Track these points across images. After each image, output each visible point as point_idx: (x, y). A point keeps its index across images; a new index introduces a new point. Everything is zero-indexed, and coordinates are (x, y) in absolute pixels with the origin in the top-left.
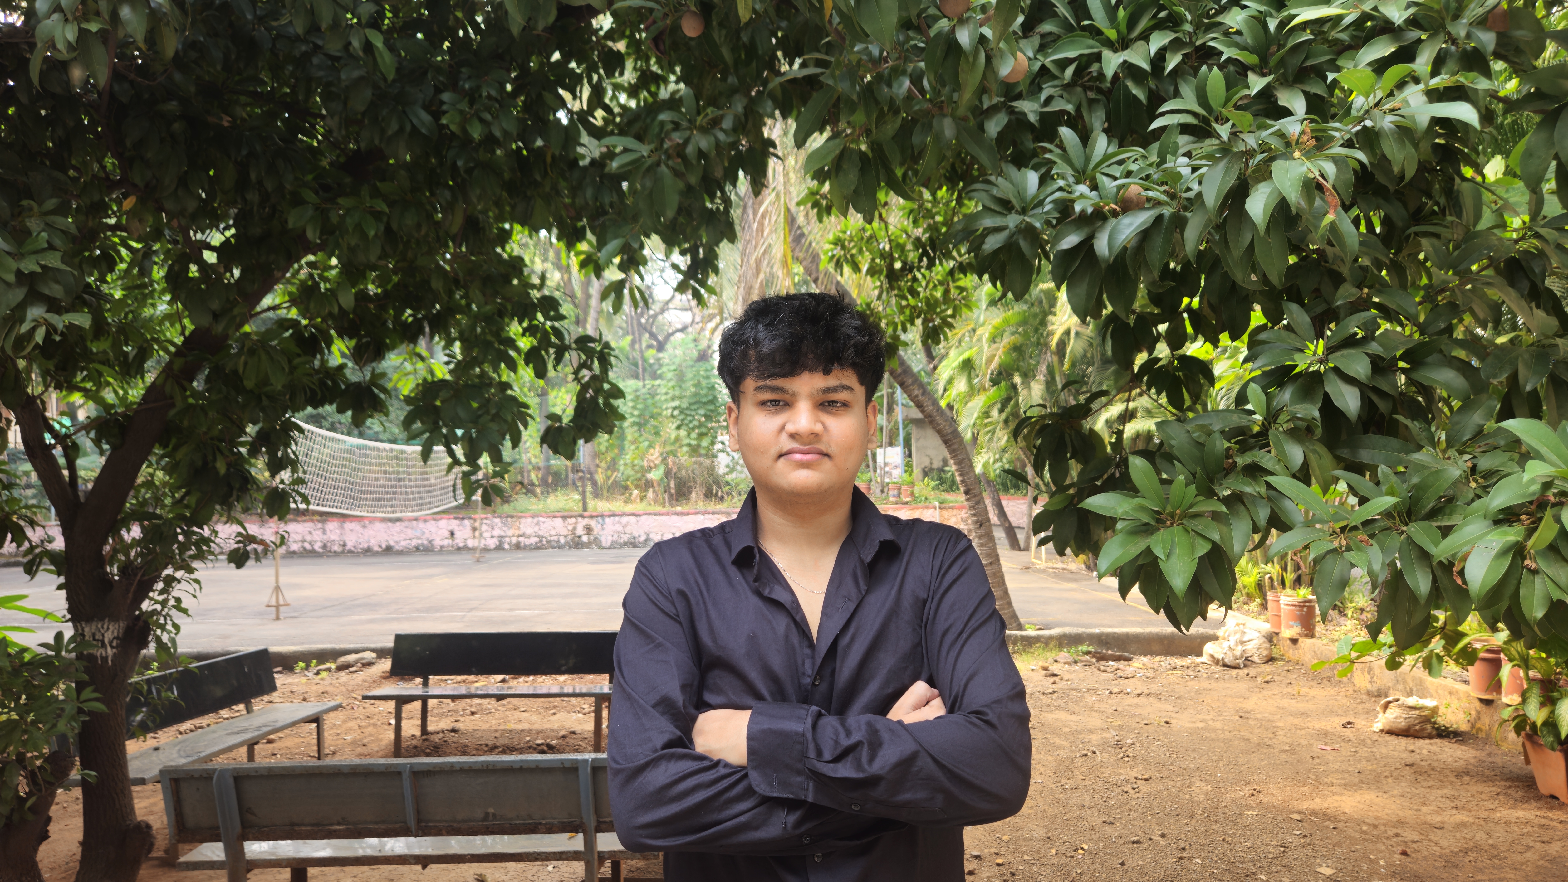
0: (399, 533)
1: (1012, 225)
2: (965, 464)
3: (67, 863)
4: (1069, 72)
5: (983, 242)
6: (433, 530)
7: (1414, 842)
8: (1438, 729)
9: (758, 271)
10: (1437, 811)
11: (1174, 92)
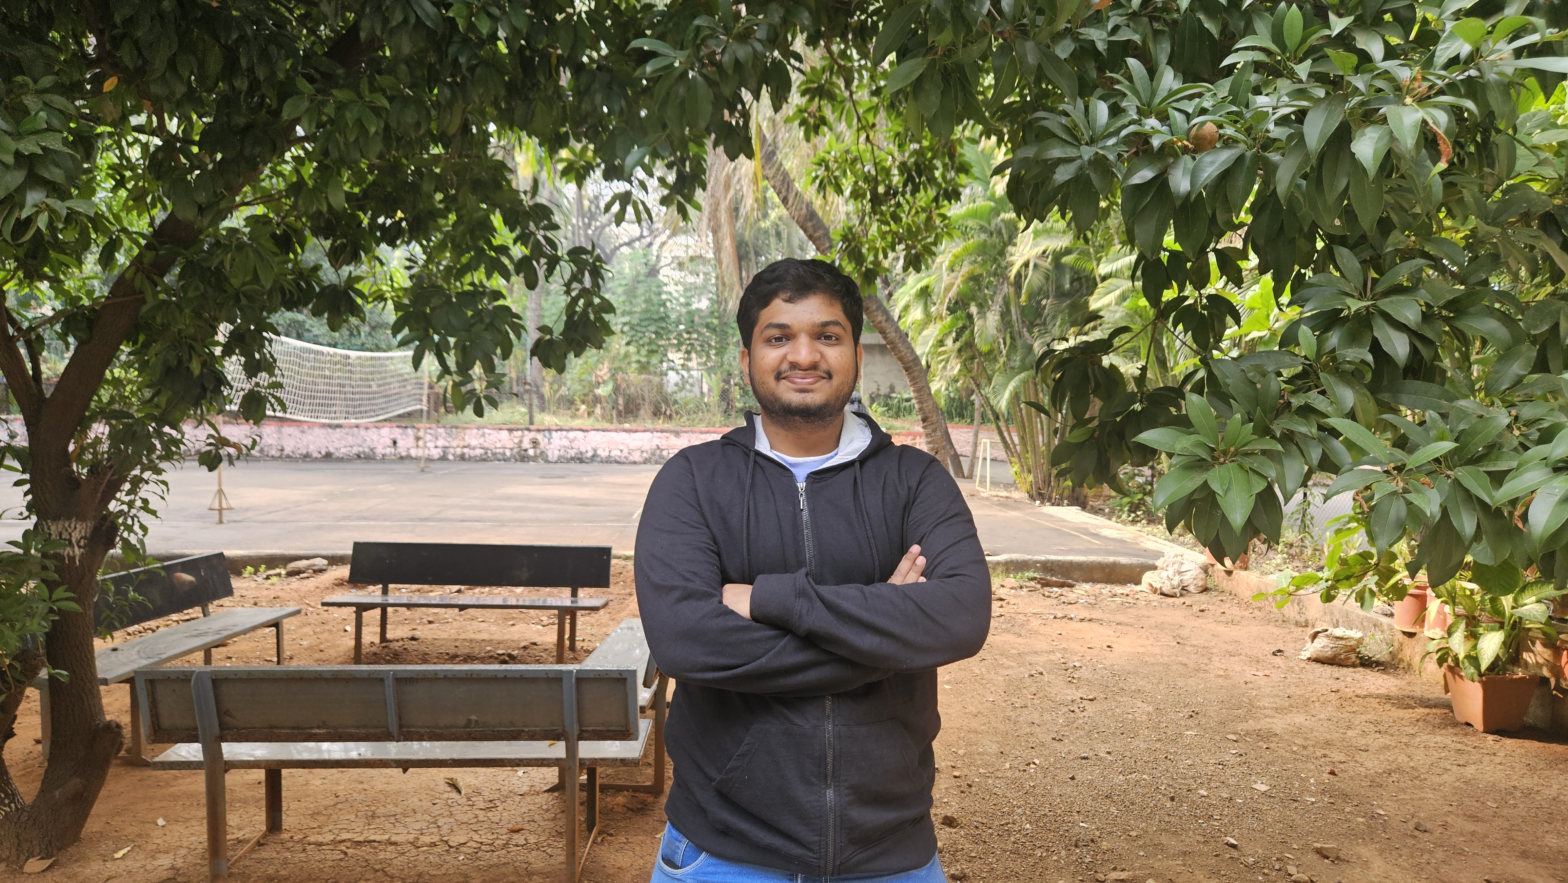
0: (339, 440)
1: (1085, 157)
2: (922, 389)
3: (25, 761)
5: (1053, 173)
6: (375, 438)
7: (1341, 763)
8: (1361, 658)
9: (727, 186)
10: (1362, 736)
11: (1249, 30)
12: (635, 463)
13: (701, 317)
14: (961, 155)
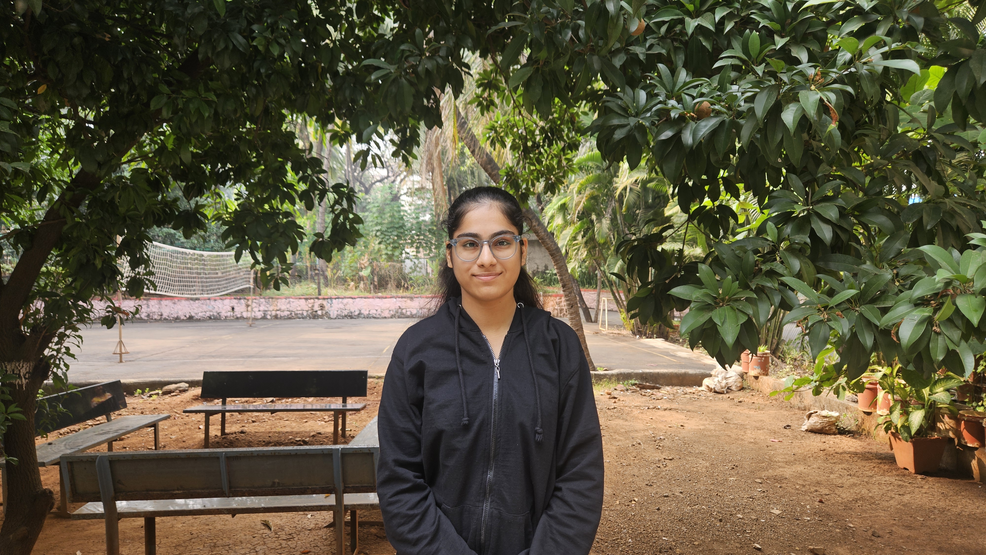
0: (198, 308)
1: (632, 124)
2: (562, 268)
4: (663, 29)
5: (614, 134)
6: (220, 306)
7: (826, 495)
8: (839, 429)
9: (437, 145)
10: (839, 478)
11: (729, 46)
12: (385, 318)
13: (425, 226)
14: (578, 122)
